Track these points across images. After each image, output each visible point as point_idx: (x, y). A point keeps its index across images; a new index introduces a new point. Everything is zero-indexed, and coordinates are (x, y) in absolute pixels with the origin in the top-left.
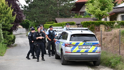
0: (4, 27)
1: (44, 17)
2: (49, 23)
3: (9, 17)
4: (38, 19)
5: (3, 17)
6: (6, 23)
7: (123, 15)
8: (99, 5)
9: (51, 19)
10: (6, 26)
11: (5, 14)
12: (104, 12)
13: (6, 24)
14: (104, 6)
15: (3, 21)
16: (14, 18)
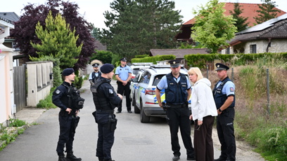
0: (63, 64)
1: (133, 47)
2: (140, 57)
4: (124, 50)
5: (62, 48)
6: (66, 56)
7: (253, 44)
8: (214, 29)
9: (143, 50)
10: (67, 62)
11: (66, 43)
12: (220, 39)
14: (222, 30)
15: (61, 54)
16: (80, 48)
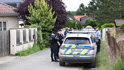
1: (105, 18)
3: (48, 19)
9: (112, 20)
10: (46, 28)
13: (46, 26)
15: (43, 23)
